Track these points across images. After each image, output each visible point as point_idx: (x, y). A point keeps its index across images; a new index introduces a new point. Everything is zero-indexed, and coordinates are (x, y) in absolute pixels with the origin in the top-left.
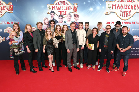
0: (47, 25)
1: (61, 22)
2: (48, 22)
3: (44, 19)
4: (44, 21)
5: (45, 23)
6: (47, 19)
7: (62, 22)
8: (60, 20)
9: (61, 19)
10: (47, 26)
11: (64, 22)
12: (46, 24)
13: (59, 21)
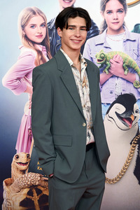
0: (40, 47)
1: (118, 31)
2: (43, 31)
3: (23, 13)
4: (23, 27)
5: (26, 37)
6: (40, 13)
7: (122, 28)
8: (110, 18)
9: (115, 15)
10: (39, 52)
11: (130, 27)
12: (34, 43)
13: (105, 26)
